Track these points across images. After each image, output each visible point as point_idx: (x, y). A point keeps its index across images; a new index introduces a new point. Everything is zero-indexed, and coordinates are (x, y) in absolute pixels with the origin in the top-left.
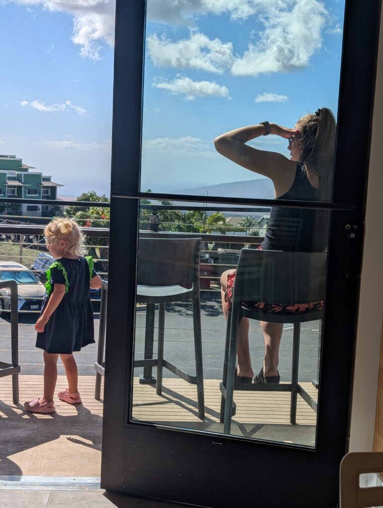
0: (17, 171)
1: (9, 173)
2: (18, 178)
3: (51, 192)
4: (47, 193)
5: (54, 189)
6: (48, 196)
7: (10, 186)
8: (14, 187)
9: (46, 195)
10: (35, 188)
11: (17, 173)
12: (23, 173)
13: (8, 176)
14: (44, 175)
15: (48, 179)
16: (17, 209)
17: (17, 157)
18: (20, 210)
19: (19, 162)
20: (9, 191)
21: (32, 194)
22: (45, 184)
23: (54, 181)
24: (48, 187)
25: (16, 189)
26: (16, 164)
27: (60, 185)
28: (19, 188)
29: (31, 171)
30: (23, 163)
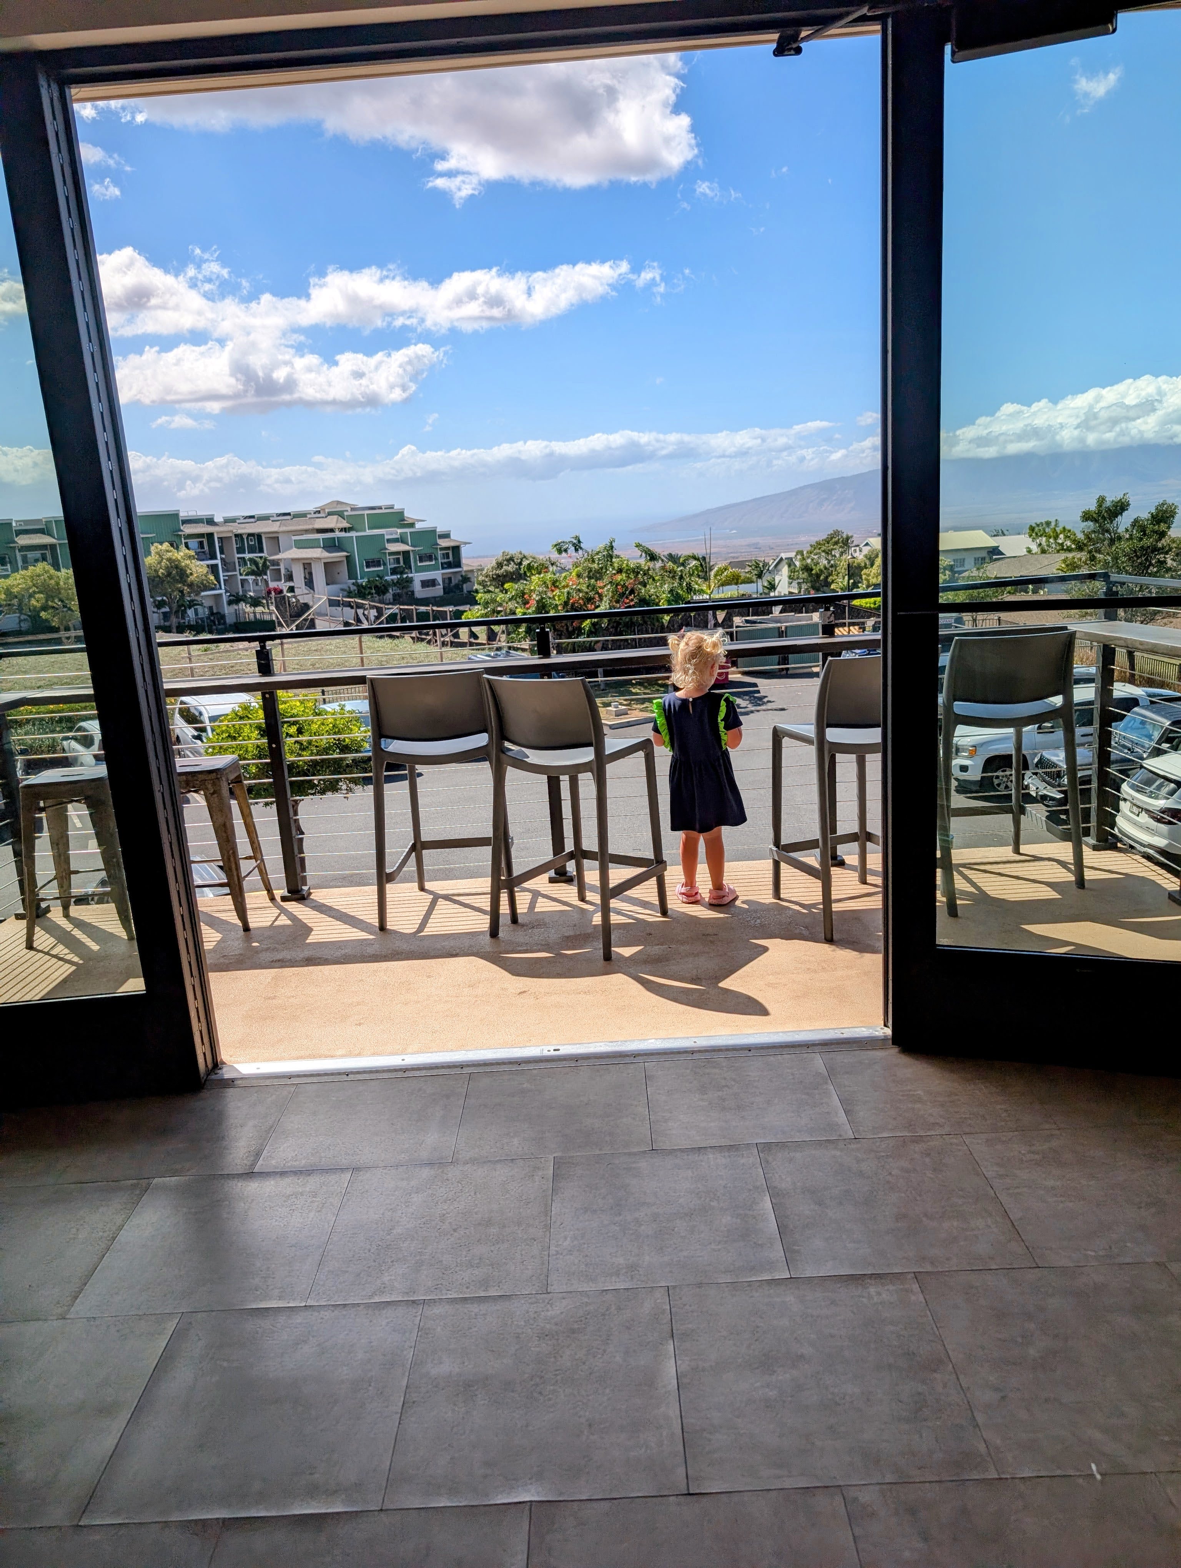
0: (398, 528)
1: (388, 533)
2: (402, 540)
3: (453, 555)
4: (448, 557)
5: (456, 549)
6: (450, 562)
7: (391, 554)
8: (398, 553)
9: (446, 560)
10: (428, 551)
11: (399, 531)
12: (408, 530)
13: (386, 537)
14: (440, 529)
15: (446, 536)
16: (408, 587)
17: (395, 507)
18: (411, 589)
19: (400, 516)
20: (392, 561)
21: (426, 561)
22: (443, 543)
23: (456, 537)
24: (447, 548)
25: (401, 557)
26: (398, 519)
27: (466, 543)
28: (406, 554)
29: (419, 526)
30: (406, 514)
